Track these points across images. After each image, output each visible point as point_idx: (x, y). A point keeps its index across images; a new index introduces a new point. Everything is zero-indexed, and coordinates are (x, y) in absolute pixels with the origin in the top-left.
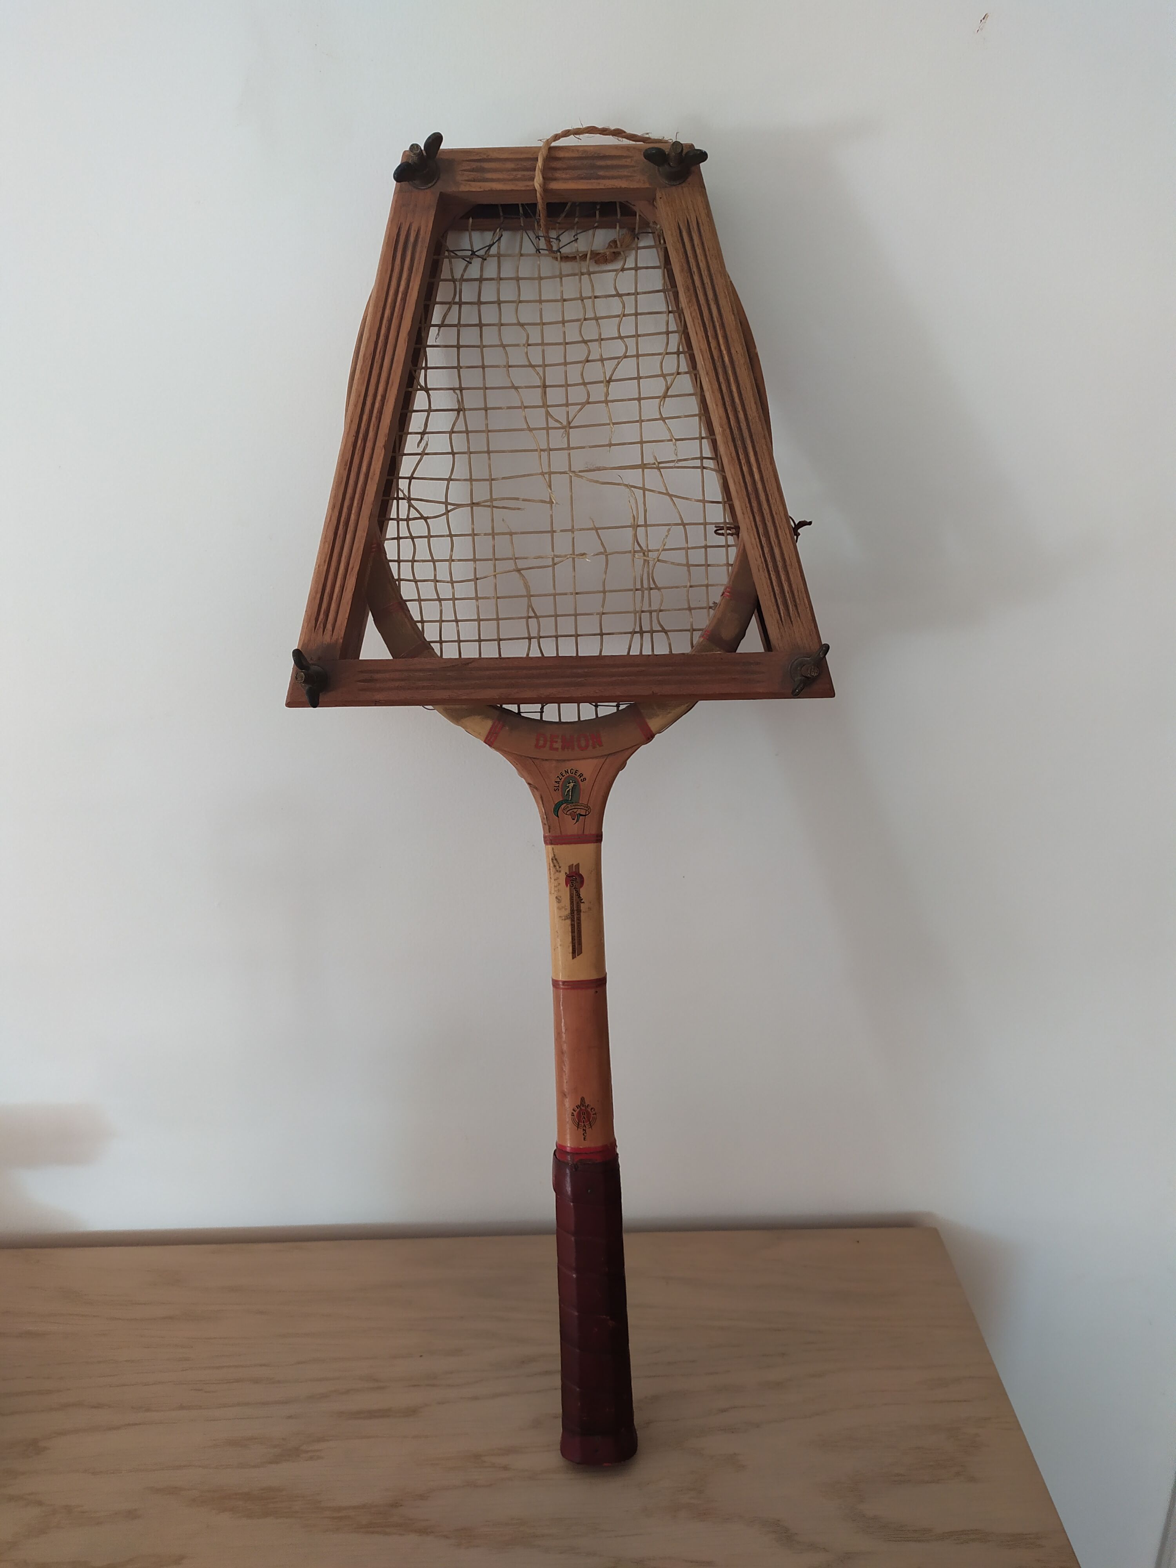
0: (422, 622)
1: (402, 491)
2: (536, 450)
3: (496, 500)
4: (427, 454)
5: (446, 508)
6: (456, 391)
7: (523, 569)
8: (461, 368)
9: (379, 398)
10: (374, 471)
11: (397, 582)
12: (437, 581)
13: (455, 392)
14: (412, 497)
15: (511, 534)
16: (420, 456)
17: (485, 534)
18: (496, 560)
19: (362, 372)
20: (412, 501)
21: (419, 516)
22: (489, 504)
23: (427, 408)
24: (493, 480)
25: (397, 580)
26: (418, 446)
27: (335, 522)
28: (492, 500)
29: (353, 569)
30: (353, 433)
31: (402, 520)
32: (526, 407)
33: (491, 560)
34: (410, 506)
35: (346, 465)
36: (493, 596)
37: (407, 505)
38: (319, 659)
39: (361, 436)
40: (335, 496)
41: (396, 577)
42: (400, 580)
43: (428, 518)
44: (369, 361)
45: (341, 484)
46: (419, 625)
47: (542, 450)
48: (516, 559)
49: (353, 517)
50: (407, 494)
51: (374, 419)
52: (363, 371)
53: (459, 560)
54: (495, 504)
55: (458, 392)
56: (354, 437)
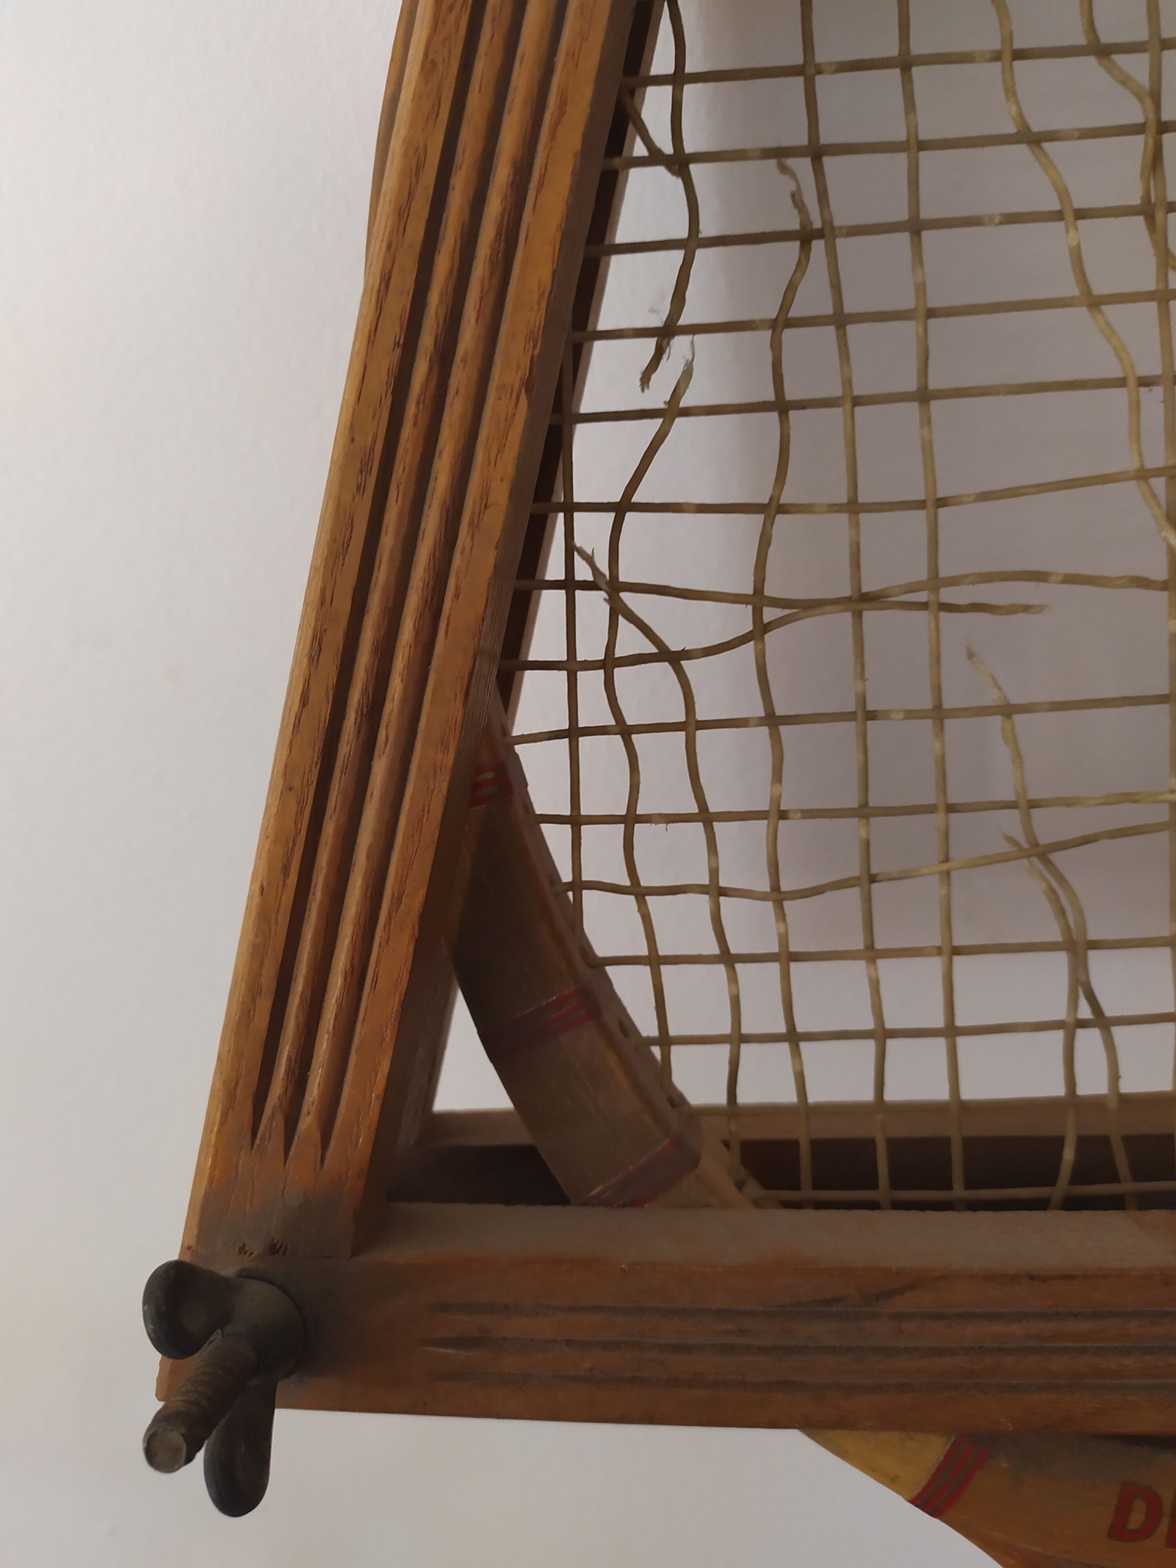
0: (665, 1040)
1: (589, 560)
2: (1121, 382)
3: (953, 581)
4: (687, 412)
5: (757, 615)
6: (791, 162)
7: (1062, 846)
8: (819, 72)
9: (502, 173)
10: (485, 492)
11: (570, 894)
12: (724, 892)
13: (784, 169)
14: (624, 576)
15: (1008, 710)
16: (660, 421)
17: (910, 715)
18: (951, 809)
19: (429, 66)
20: (626, 596)
21: (654, 650)
22: (922, 597)
23: (682, 233)
24: (942, 502)
25: (571, 886)
26: (645, 379)
27: (325, 710)
28: (935, 581)
29: (400, 901)
30: (392, 331)
31: (589, 666)
32: (1081, 214)
33: (930, 809)
34: (617, 610)
35: (364, 469)
36: (939, 943)
37: (607, 608)
38: (273, 1249)
39: (427, 341)
40: (322, 602)
41: (566, 876)
42: (579, 885)
43: (687, 654)
44: (458, 19)
45: (345, 552)
46: (656, 1051)
47: (1145, 382)
48: (1033, 804)
49: (396, 687)
50: (603, 566)
51: (480, 269)
52: (433, 63)
53: (809, 814)
54: (947, 595)
55: (802, 166)
56: (398, 351)
